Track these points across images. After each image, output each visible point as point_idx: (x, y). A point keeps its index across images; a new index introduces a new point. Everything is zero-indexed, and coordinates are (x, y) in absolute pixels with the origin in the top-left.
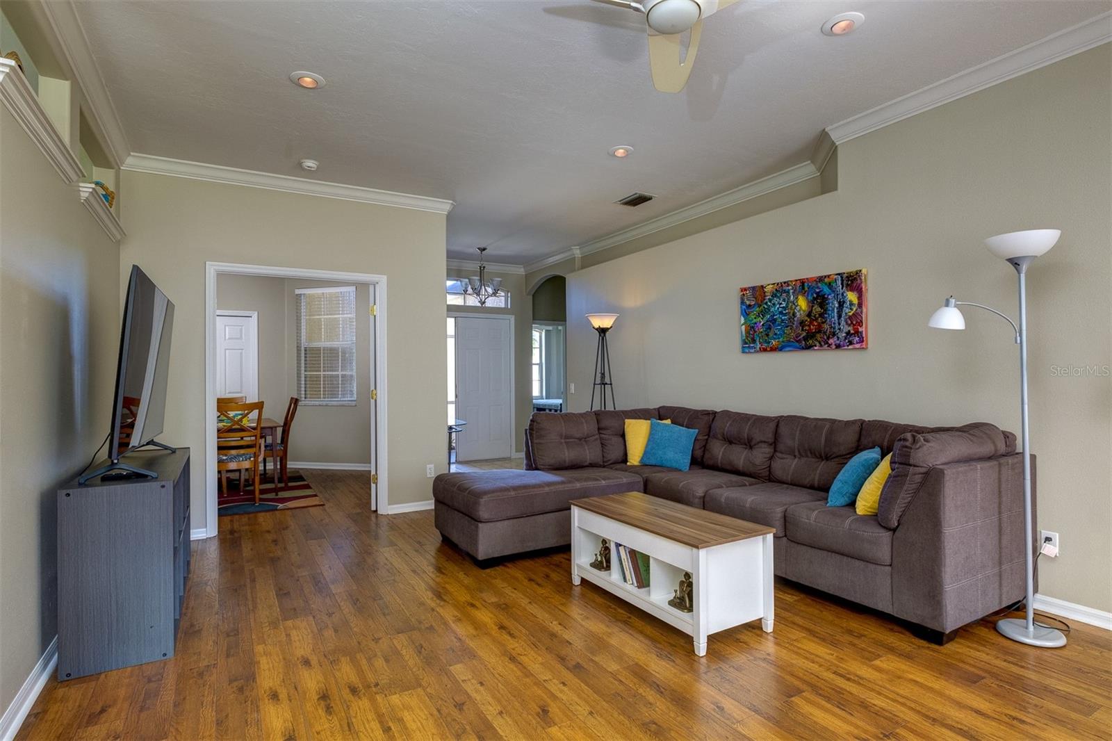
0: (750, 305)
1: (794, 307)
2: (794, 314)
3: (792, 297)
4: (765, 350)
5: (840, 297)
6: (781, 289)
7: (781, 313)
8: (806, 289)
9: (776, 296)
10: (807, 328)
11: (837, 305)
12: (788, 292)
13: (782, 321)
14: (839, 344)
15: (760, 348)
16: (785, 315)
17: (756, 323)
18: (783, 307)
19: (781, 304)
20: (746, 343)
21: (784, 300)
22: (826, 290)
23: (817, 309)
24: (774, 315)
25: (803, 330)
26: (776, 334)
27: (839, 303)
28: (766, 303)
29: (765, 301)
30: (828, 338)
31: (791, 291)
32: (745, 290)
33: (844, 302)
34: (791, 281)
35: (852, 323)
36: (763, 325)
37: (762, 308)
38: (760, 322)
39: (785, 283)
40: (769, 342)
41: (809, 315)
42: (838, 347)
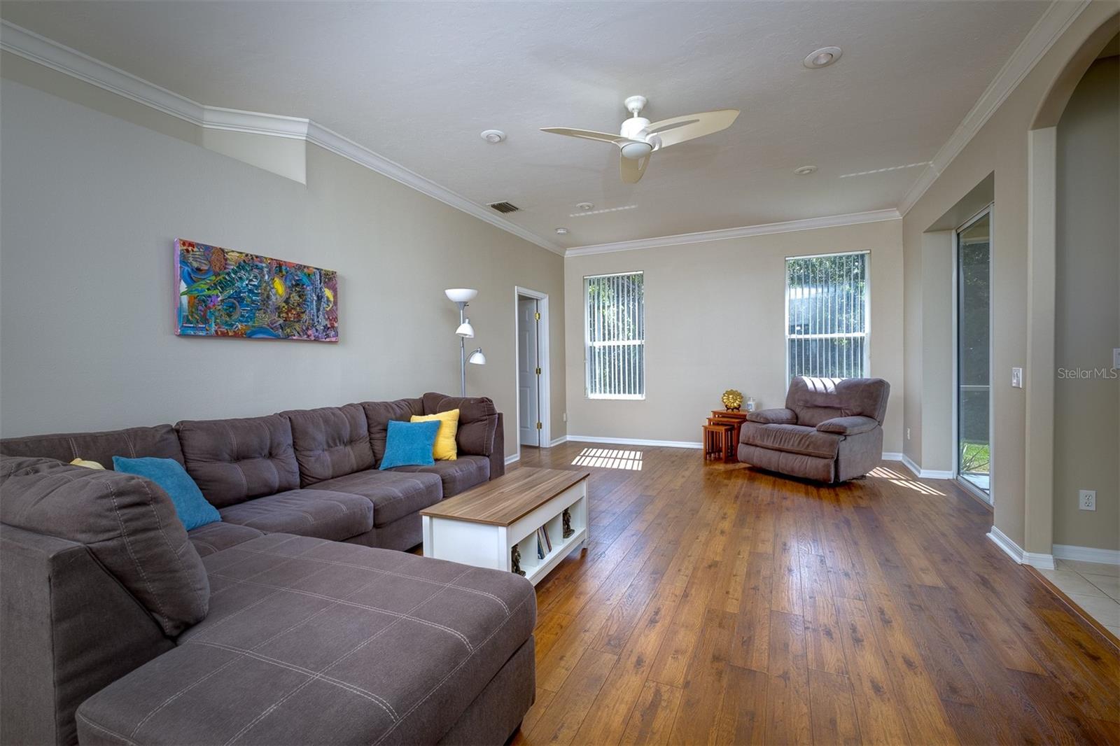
0: (198, 269)
1: (268, 288)
2: (268, 297)
3: (266, 277)
4: (224, 335)
5: (318, 290)
6: (250, 263)
7: (250, 291)
8: (284, 273)
9: (244, 268)
10: (284, 315)
11: (315, 298)
12: (261, 269)
13: (253, 302)
14: (318, 337)
15: (216, 331)
16: (257, 295)
17: (210, 296)
18: (254, 285)
19: (251, 280)
20: (189, 321)
21: (256, 277)
22: (305, 280)
23: (295, 298)
24: (240, 292)
25: (279, 316)
26: (242, 316)
27: (318, 296)
28: (228, 274)
29: (227, 271)
30: (308, 329)
31: (266, 270)
32: (191, 244)
33: (322, 297)
34: (266, 258)
35: (329, 318)
36: (222, 301)
37: (221, 277)
38: (218, 296)
39: (257, 257)
40: (232, 325)
41: (287, 302)
42: (317, 340)
